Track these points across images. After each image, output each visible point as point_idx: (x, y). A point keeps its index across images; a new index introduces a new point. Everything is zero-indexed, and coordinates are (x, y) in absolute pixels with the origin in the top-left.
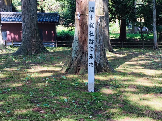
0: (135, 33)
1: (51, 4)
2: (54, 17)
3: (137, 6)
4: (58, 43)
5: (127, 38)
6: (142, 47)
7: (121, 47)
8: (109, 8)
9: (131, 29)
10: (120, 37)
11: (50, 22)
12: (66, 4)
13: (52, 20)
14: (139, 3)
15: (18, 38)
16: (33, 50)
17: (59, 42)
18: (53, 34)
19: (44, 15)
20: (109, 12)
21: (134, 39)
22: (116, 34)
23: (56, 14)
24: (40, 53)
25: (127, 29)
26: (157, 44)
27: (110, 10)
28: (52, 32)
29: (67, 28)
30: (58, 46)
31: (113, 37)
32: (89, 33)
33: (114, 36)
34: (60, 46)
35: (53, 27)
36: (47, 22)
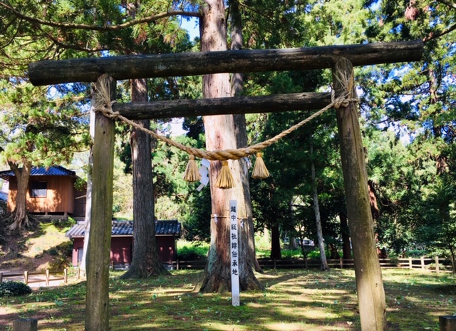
0: (295, 249)
1: (165, 208)
2: (173, 226)
3: (294, 208)
4: (180, 264)
5: (283, 256)
6: (305, 267)
7: (273, 268)
8: (253, 212)
9: (288, 243)
10: (271, 256)
11: (167, 233)
12: (188, 208)
13: (170, 230)
14: (297, 204)
15: (119, 259)
16: (149, 271)
17: (181, 262)
18: (171, 251)
19: (158, 224)
20: (254, 217)
21: (294, 258)
22: (266, 251)
23: (175, 222)
24: (159, 274)
25: (282, 244)
26: (326, 262)
27: (254, 215)
28: (170, 248)
29: (191, 242)
30: (180, 268)
31: (261, 256)
32: (231, 236)
33: (263, 254)
34: (183, 269)
35: (171, 241)
36: (163, 233)
